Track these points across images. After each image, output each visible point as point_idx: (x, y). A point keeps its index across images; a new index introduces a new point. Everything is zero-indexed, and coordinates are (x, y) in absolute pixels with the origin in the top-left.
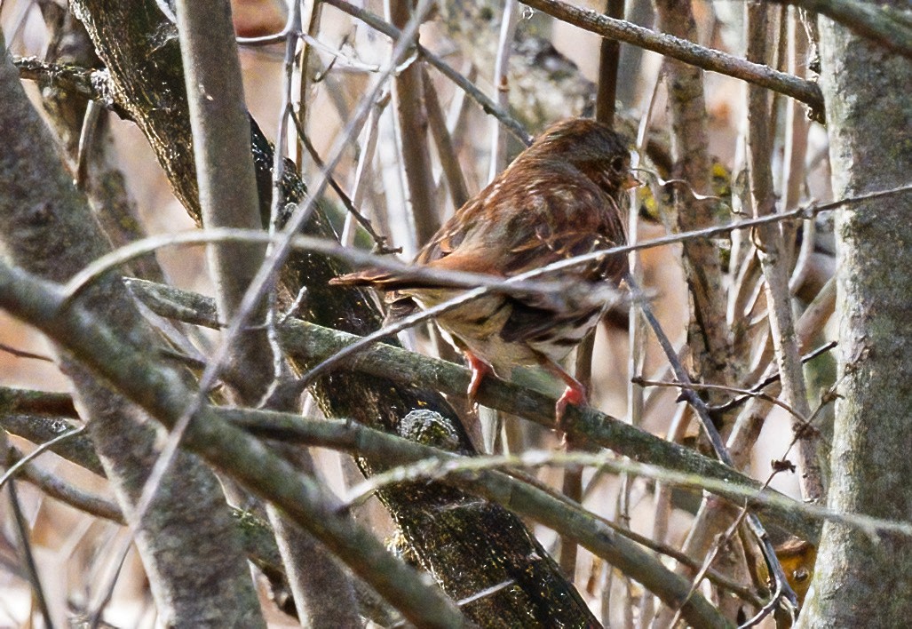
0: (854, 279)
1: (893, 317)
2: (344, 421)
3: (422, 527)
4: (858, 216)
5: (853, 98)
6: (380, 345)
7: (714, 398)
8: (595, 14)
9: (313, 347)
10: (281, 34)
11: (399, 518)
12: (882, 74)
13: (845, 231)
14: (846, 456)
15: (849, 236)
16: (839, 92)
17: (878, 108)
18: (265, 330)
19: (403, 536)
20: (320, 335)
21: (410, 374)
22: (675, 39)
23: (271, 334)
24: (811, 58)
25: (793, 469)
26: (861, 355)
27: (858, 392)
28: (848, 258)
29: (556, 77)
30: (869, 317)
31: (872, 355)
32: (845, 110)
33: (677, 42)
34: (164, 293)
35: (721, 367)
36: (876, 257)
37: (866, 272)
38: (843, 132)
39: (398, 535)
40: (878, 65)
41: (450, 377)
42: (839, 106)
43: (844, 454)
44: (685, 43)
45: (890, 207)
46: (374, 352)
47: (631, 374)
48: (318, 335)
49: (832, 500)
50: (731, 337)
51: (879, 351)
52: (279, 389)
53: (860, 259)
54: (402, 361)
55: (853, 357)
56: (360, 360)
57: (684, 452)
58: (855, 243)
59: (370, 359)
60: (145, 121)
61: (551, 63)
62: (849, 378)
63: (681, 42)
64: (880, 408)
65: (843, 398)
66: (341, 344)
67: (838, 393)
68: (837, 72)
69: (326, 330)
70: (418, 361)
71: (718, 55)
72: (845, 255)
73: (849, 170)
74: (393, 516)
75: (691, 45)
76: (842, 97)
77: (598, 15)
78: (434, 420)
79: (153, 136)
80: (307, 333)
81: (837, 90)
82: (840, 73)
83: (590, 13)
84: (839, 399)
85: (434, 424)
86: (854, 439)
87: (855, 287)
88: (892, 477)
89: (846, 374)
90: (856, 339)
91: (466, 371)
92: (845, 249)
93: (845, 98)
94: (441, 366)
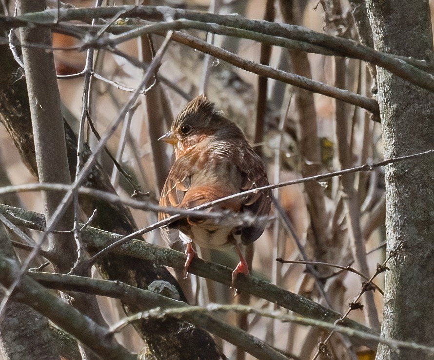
0: (395, 205)
1: (416, 226)
2: (116, 282)
3: (160, 345)
4: (397, 171)
5: (395, 106)
6: (135, 240)
7: (321, 269)
8: (253, 62)
9: (98, 241)
10: (82, 73)
11: (147, 340)
12: (410, 93)
13: (390, 179)
14: (391, 302)
15: (393, 181)
16: (387, 102)
17: (409, 111)
18: (73, 233)
19: (149, 350)
20: (102, 235)
21: (152, 257)
22: (298, 76)
23: (76, 235)
24: (373, 86)
25: (361, 307)
26: (399, 247)
27: (397, 266)
28: (392, 193)
29: (239, 92)
30: (403, 226)
31: (405, 247)
32: (390, 112)
33: (299, 78)
34: (16, 212)
35: (324, 253)
36: (407, 193)
37: (401, 201)
38: (389, 124)
39: (146, 350)
40: (408, 87)
41: (173, 258)
42: (386, 110)
43: (389, 301)
44: (303, 78)
45: (415, 165)
46: (131, 245)
47: (275, 257)
48: (101, 235)
49: (384, 327)
50: (330, 237)
51: (409, 245)
52: (79, 264)
53: (398, 194)
54: (147, 249)
55: (395, 248)
56: (124, 249)
57: (303, 299)
58: (396, 186)
59: (130, 248)
60: (7, 122)
61: (237, 84)
62: (392, 259)
63: (301, 77)
64: (409, 276)
65: (389, 270)
66: (114, 240)
67: (387, 266)
68: (386, 91)
69: (105, 232)
70: (156, 249)
71: (321, 85)
72: (390, 192)
73: (392, 145)
74: (143, 339)
75: (306, 79)
76: (388, 105)
77: (255, 63)
78: (166, 286)
79: (11, 130)
80: (94, 234)
81: (385, 101)
82: (387, 92)
83: (251, 62)
84: (387, 270)
85: (166, 288)
86: (395, 293)
87: (396, 209)
88: (416, 314)
89: (390, 257)
90: (396, 237)
91: (182, 254)
92: (390, 188)
93: (390, 105)
94: (168, 252)
